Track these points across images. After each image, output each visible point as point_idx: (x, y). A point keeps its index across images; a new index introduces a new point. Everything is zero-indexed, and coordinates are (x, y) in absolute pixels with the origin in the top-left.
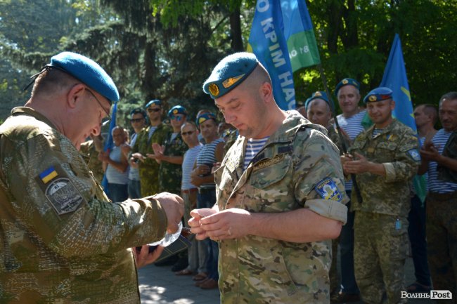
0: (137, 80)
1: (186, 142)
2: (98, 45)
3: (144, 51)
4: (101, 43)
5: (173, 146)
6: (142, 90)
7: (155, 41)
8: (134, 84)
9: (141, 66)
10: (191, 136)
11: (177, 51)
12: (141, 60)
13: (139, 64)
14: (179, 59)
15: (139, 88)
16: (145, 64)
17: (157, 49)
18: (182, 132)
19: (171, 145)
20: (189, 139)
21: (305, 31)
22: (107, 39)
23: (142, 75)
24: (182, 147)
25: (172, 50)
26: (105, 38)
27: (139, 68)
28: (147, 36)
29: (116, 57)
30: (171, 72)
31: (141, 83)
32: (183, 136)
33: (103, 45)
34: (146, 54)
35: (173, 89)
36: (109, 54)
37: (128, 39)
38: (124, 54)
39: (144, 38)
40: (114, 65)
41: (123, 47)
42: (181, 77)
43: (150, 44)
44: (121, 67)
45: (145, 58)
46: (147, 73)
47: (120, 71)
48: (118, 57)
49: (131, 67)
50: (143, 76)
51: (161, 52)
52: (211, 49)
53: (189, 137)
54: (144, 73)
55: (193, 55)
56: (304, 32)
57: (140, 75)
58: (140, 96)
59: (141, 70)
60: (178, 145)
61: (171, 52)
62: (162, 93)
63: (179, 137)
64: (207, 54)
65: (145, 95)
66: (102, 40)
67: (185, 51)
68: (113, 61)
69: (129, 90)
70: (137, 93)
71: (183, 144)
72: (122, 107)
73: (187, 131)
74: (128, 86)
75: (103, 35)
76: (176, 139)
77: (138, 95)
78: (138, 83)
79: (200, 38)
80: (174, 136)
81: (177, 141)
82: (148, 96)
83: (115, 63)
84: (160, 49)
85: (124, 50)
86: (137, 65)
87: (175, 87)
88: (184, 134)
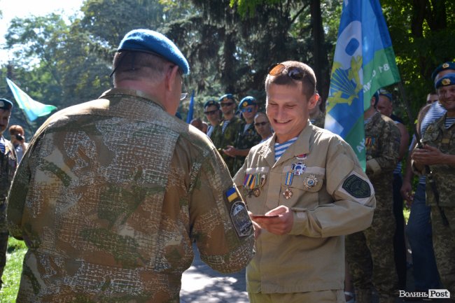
0: (217, 72)
1: (259, 133)
2: (179, 39)
3: (223, 43)
4: (181, 37)
5: (246, 138)
6: (222, 83)
7: (235, 33)
8: (214, 77)
9: (221, 59)
10: (265, 126)
11: (256, 42)
12: (221, 52)
13: (219, 56)
14: (258, 49)
15: (219, 80)
16: (224, 56)
17: (237, 41)
18: (255, 123)
19: (244, 136)
20: (262, 130)
21: (385, 48)
22: (187, 32)
23: (222, 67)
24: (255, 138)
25: (251, 41)
26: (185, 32)
27: (219, 60)
28: (226, 28)
29: (196, 51)
30: (251, 64)
31: (221, 75)
32: (256, 127)
33: (183, 38)
34: (226, 46)
35: (253, 81)
36: (189, 47)
37: (207, 32)
38: (203, 47)
39: (223, 29)
40: (194, 58)
41: (203, 39)
42: (261, 68)
43: (230, 36)
44: (201, 60)
45: (224, 50)
46: (226, 65)
47: (200, 64)
48: (198, 50)
49: (211, 60)
50: (223, 69)
51: (241, 43)
52: (291, 39)
53: (262, 128)
54: (223, 65)
55: (272, 46)
56: (383, 49)
57: (220, 67)
58: (220, 88)
59: (220, 63)
60: (251, 136)
61: (251, 43)
62: (242, 85)
63: (252, 128)
64: (286, 44)
65: (225, 87)
66: (183, 33)
67: (264, 41)
68: (193, 54)
69: (208, 82)
70: (217, 85)
71: (256, 135)
72: (202, 99)
73: (260, 121)
74: (208, 79)
75: (183, 29)
76: (248, 130)
77: (218, 88)
78: (218, 75)
79: (280, 28)
80: (247, 127)
81: (249, 132)
82: (227, 88)
83: (195, 56)
84: (240, 40)
85: (203, 43)
86: (217, 58)
87: (254, 79)
88: (258, 124)
